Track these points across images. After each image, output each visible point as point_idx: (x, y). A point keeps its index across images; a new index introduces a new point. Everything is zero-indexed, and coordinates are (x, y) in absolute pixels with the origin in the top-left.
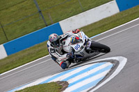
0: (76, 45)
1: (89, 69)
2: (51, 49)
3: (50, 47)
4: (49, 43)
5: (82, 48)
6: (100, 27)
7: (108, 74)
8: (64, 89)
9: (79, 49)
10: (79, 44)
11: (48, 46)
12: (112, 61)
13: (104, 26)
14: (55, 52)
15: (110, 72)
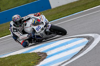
0: (37, 27)
1: (67, 43)
2: (14, 29)
3: (13, 27)
4: (12, 23)
5: (42, 29)
6: (83, 5)
7: (82, 49)
8: (43, 60)
9: (40, 30)
10: (40, 26)
11: (11, 26)
12: (88, 38)
13: (87, 4)
14: (17, 31)
15: (85, 47)
